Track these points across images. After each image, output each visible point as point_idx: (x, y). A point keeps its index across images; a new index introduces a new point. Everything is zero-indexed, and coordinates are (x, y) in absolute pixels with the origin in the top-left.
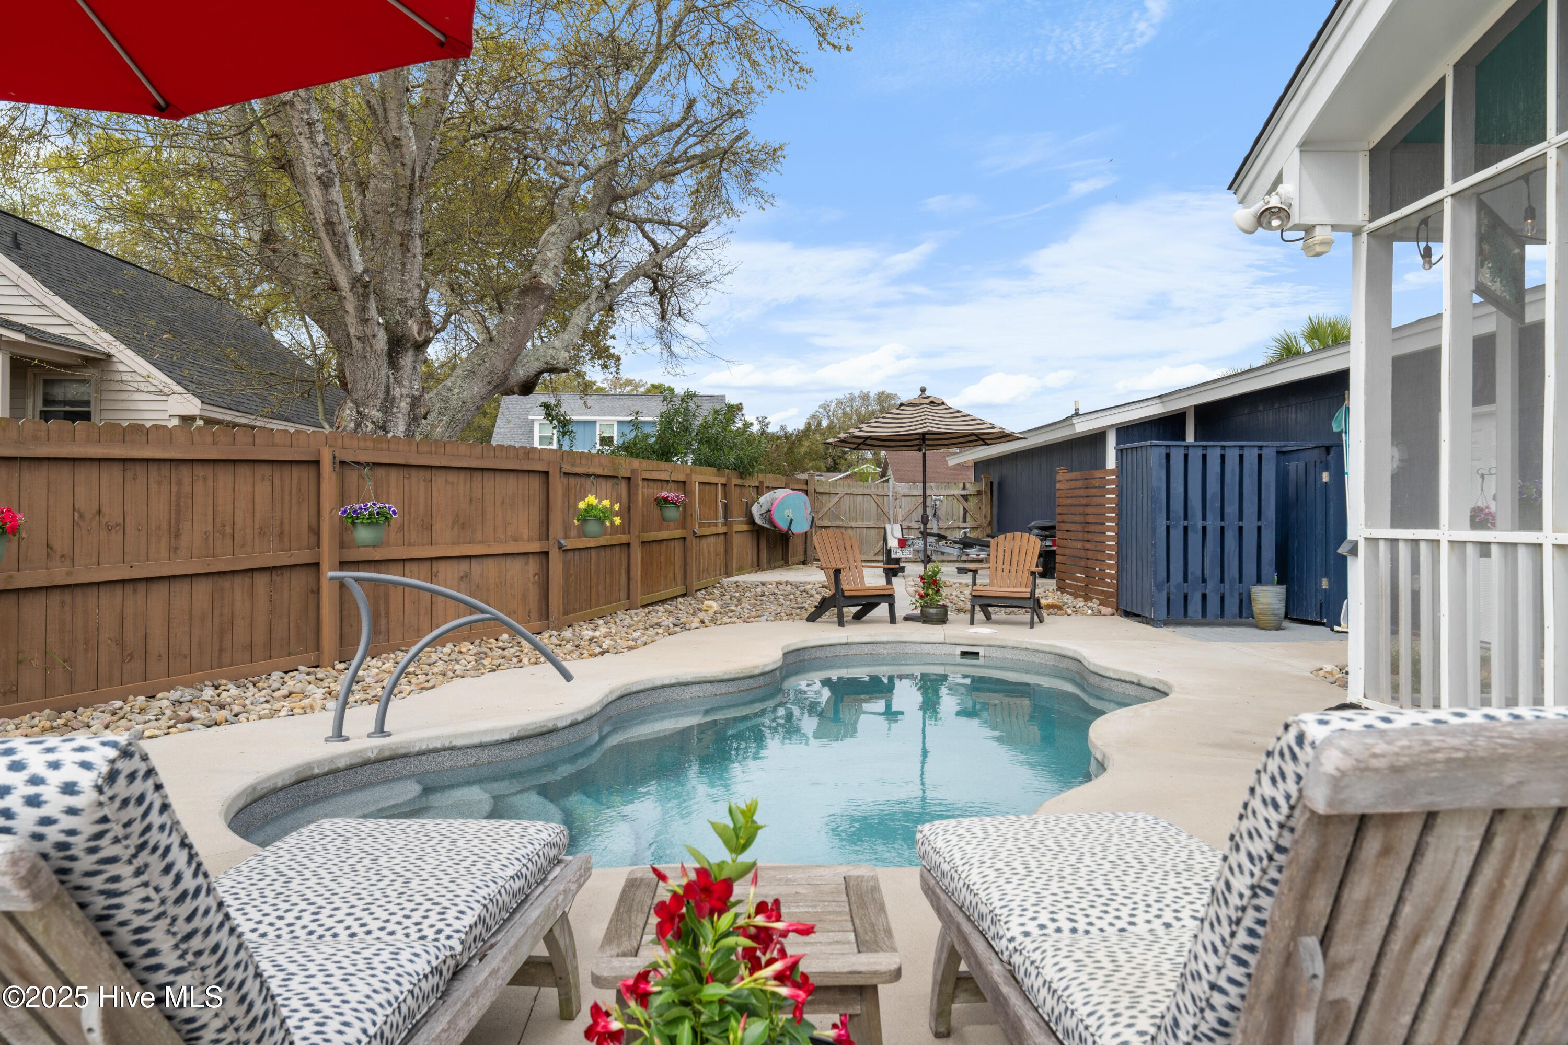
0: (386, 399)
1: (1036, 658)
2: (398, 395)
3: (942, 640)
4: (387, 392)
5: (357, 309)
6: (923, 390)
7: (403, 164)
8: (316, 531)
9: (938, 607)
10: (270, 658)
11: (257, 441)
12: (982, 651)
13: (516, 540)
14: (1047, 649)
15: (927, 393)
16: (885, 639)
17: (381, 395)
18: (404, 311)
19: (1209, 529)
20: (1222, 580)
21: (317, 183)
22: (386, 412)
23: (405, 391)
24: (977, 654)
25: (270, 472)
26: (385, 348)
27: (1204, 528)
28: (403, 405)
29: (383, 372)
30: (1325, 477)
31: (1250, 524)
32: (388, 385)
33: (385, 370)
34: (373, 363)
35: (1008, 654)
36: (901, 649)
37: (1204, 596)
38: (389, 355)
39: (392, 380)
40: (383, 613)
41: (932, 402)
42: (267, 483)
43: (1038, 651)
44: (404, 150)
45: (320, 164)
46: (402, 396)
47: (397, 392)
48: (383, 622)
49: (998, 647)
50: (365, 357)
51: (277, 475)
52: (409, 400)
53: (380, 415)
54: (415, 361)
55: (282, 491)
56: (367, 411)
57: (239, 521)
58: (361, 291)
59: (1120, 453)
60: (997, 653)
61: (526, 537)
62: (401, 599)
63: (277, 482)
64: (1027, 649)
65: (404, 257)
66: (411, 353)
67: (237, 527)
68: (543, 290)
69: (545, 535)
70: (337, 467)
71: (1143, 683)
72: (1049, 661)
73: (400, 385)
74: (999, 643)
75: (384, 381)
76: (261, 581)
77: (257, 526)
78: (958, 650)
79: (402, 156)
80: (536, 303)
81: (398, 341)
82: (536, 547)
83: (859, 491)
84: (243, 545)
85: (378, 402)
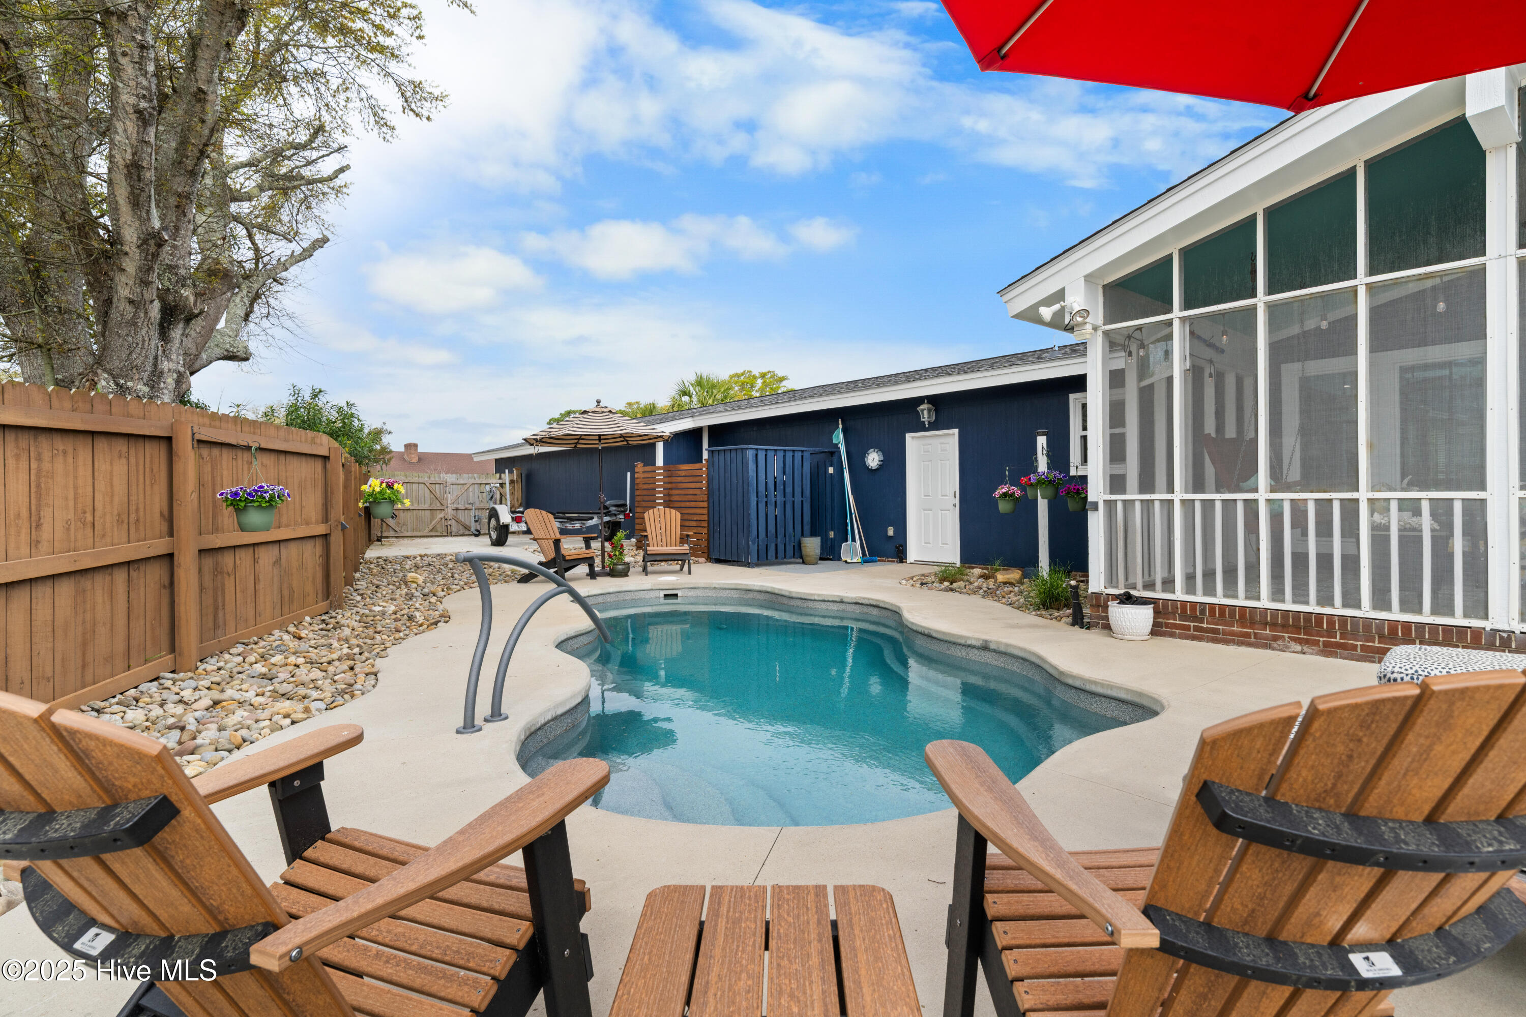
0: (153, 373)
1: (724, 594)
2: (166, 370)
3: (650, 587)
4: (155, 365)
5: (140, 269)
6: (598, 402)
7: (203, 121)
8: (170, 519)
9: (625, 564)
10: (129, 668)
11: (114, 410)
12: (680, 593)
13: (308, 523)
14: (733, 587)
15: (602, 404)
16: (611, 590)
17: (149, 368)
18: (174, 279)
19: (778, 503)
20: (785, 536)
21: (134, 117)
22: (153, 387)
23: (172, 366)
24: (676, 595)
25: (125, 449)
26: (158, 317)
27: (776, 502)
28: (170, 380)
29: (153, 343)
30: (831, 470)
31: (798, 499)
32: (156, 358)
33: (155, 341)
34: (144, 331)
35: (700, 593)
36: (621, 597)
37: (776, 546)
38: (161, 325)
39: (160, 353)
40: (220, 604)
41: (610, 411)
42: (124, 461)
43: (725, 589)
44: (208, 107)
45: (144, 97)
46: (169, 370)
47: (165, 365)
48: (221, 614)
49: (692, 588)
50: (135, 324)
51: (132, 452)
52: (175, 376)
53: (146, 389)
54: (183, 334)
55: (138, 471)
56: (130, 384)
57: (98, 505)
58: (152, 249)
59: (711, 453)
60: (691, 593)
61: (313, 520)
62: (233, 588)
63: (133, 460)
64: (715, 588)
65: (177, 220)
66: (181, 325)
67: (98, 513)
68: (232, 277)
69: (326, 519)
70: (195, 446)
71: (845, 600)
72: (735, 595)
73: (169, 359)
74: (692, 586)
75: (153, 353)
76: (120, 576)
77: (116, 512)
78: (662, 594)
79: (203, 111)
80: (225, 289)
81: (171, 310)
82: (321, 529)
83: (415, 480)
84: (104, 536)
85: (145, 376)
